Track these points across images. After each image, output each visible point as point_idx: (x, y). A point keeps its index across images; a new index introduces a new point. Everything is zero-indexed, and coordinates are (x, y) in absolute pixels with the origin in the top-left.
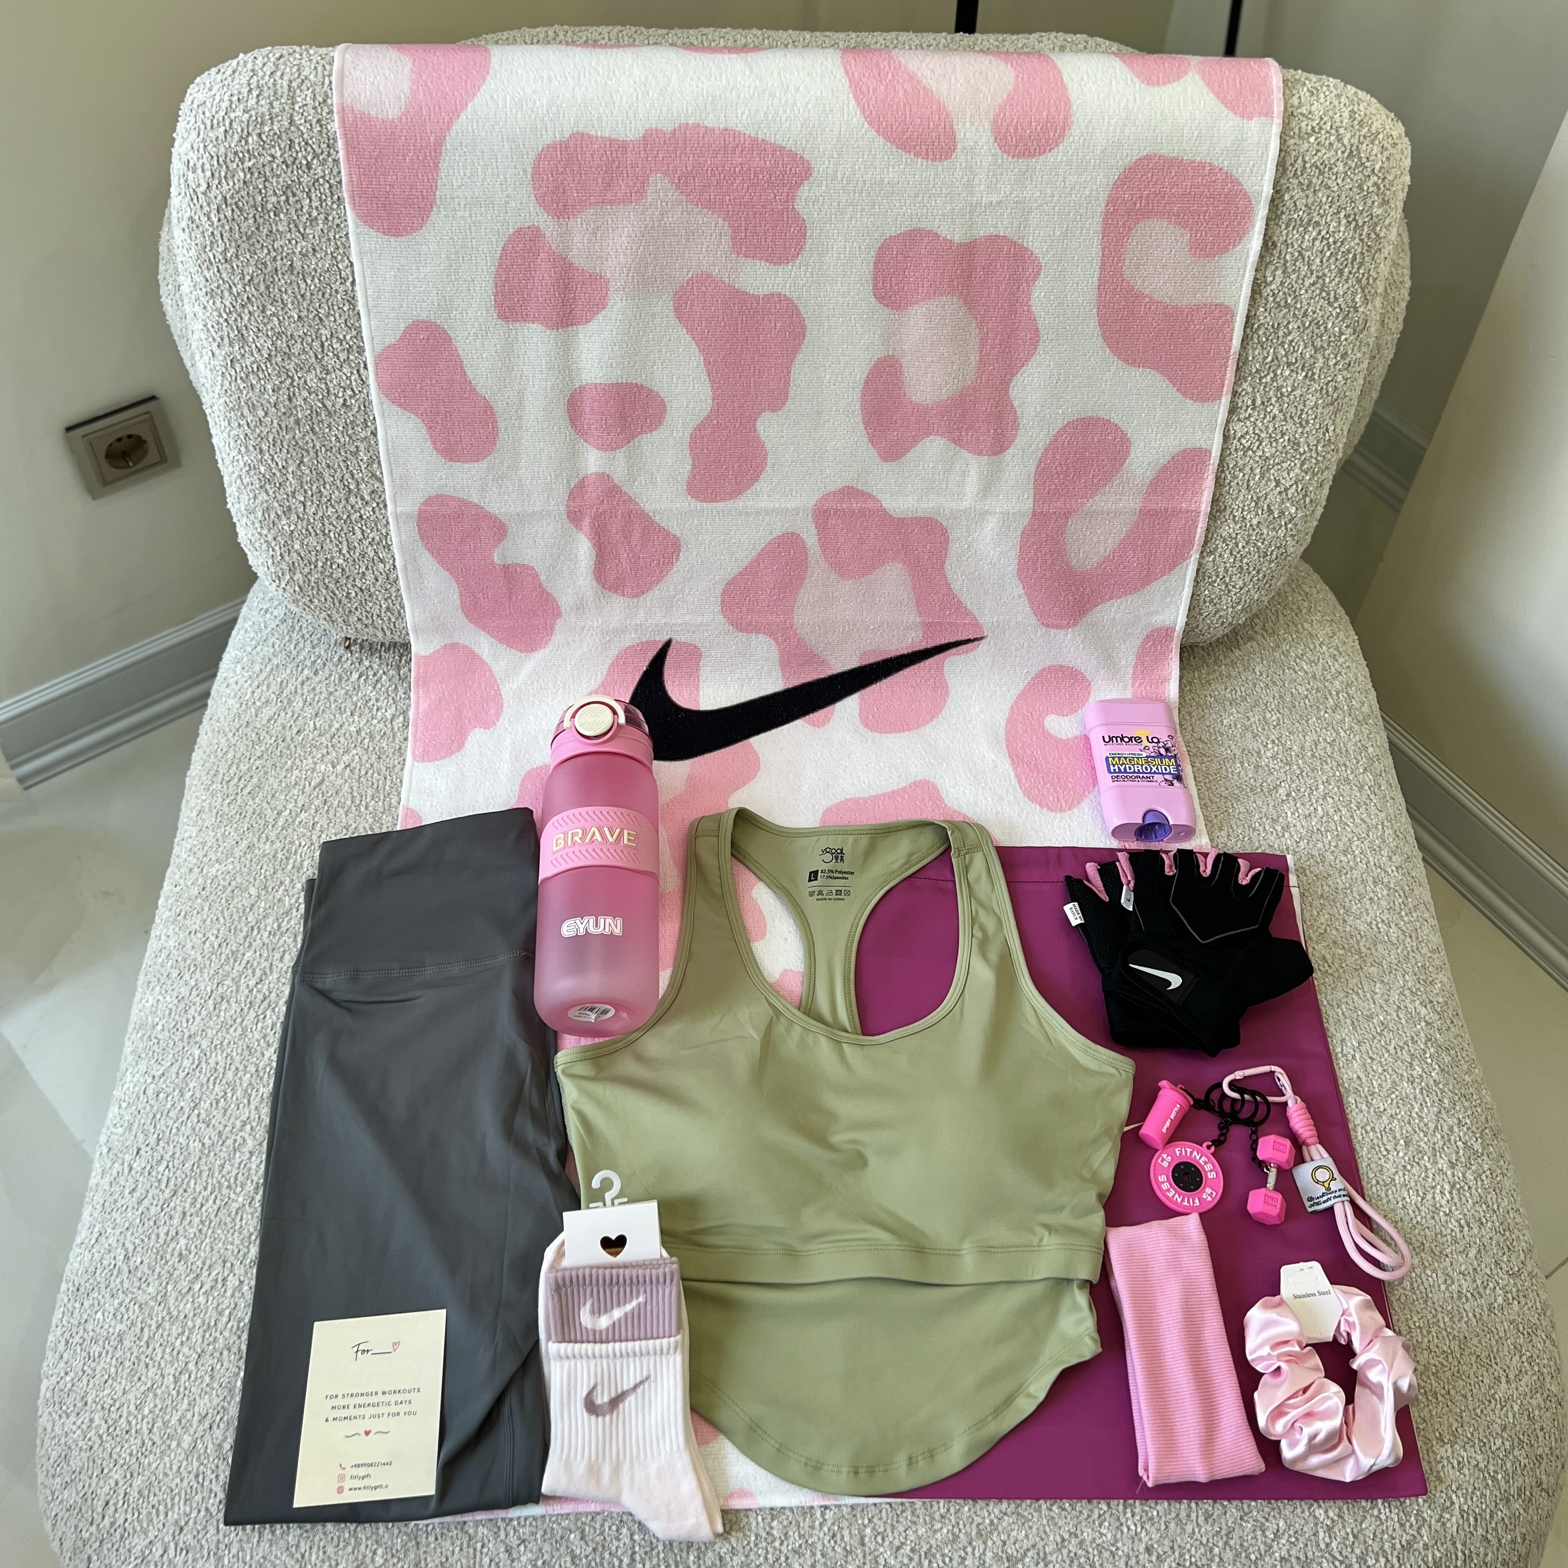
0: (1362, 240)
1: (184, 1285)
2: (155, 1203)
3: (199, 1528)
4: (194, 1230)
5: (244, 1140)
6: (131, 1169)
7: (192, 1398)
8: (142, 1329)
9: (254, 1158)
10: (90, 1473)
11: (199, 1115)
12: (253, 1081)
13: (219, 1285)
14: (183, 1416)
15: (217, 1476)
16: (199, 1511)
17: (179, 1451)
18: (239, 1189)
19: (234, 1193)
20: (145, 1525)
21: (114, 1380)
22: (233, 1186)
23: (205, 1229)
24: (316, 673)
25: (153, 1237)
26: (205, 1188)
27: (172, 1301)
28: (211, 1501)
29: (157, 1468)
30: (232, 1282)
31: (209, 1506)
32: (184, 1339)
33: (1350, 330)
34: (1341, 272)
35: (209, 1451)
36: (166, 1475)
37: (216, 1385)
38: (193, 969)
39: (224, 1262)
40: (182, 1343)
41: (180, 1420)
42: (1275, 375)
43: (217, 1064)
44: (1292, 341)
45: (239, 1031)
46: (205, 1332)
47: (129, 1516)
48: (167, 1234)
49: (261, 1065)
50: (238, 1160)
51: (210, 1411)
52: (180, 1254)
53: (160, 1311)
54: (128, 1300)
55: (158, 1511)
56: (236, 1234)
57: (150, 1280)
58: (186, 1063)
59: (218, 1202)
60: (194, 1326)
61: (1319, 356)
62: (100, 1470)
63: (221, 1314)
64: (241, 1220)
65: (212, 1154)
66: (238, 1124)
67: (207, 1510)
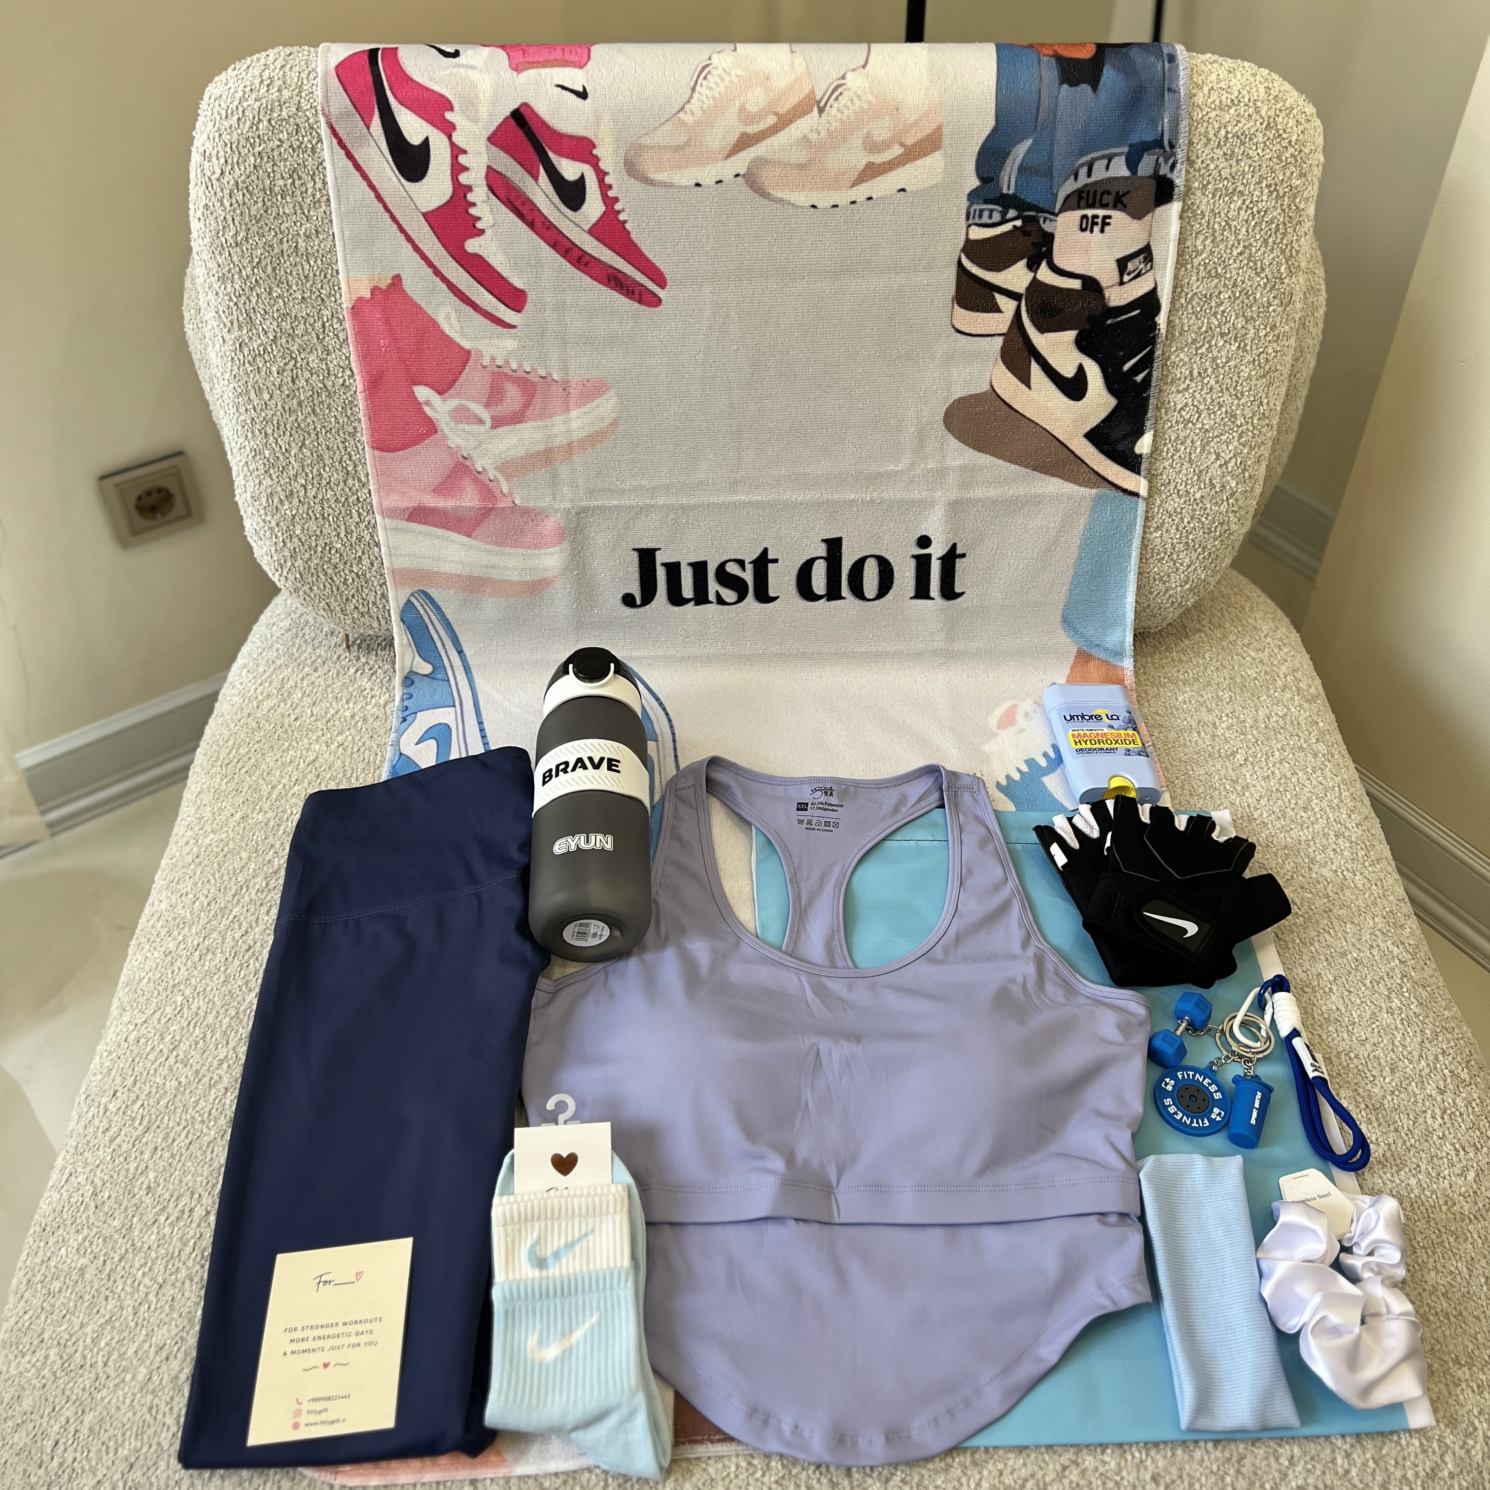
0: (1283, 210)
1: (149, 1218)
2: (127, 1139)
3: (150, 1464)
4: (165, 1163)
5: (221, 1077)
6: (106, 1110)
7: (150, 1329)
8: (105, 1261)
9: (229, 1094)
10: (41, 1411)
11: (178, 1055)
12: (233, 1024)
13: (186, 1216)
14: (140, 1347)
15: (171, 1409)
16: (150, 1446)
17: (134, 1383)
18: (212, 1123)
19: (207, 1127)
20: (94, 1463)
21: (73, 1313)
22: (207, 1121)
23: (175, 1163)
24: (316, 670)
25: (123, 1172)
26: (179, 1124)
27: (136, 1233)
28: (163, 1435)
29: (109, 1403)
30: (199, 1212)
31: (162, 1439)
32: (146, 1269)
33: (1277, 301)
34: (1266, 242)
35: (164, 1382)
36: (118, 1409)
37: (175, 1315)
38: (181, 925)
39: (192, 1193)
40: (144, 1274)
41: (136, 1352)
42: (1210, 346)
43: (199, 1008)
44: (1224, 312)
45: (223, 978)
46: (167, 1262)
47: (78, 1455)
48: (137, 1169)
49: (242, 1008)
50: (213, 1096)
51: (168, 1342)
52: (149, 1188)
53: (123, 1245)
54: (92, 1235)
55: (108, 1448)
56: (206, 1166)
57: (116, 1214)
58: (169, 1010)
59: (190, 1136)
60: (157, 1258)
61: (1250, 327)
62: (51, 1407)
63: (185, 1244)
64: (212, 1152)
65: (188, 1092)
66: (215, 1063)
67: (159, 1444)
